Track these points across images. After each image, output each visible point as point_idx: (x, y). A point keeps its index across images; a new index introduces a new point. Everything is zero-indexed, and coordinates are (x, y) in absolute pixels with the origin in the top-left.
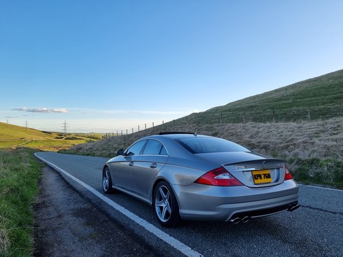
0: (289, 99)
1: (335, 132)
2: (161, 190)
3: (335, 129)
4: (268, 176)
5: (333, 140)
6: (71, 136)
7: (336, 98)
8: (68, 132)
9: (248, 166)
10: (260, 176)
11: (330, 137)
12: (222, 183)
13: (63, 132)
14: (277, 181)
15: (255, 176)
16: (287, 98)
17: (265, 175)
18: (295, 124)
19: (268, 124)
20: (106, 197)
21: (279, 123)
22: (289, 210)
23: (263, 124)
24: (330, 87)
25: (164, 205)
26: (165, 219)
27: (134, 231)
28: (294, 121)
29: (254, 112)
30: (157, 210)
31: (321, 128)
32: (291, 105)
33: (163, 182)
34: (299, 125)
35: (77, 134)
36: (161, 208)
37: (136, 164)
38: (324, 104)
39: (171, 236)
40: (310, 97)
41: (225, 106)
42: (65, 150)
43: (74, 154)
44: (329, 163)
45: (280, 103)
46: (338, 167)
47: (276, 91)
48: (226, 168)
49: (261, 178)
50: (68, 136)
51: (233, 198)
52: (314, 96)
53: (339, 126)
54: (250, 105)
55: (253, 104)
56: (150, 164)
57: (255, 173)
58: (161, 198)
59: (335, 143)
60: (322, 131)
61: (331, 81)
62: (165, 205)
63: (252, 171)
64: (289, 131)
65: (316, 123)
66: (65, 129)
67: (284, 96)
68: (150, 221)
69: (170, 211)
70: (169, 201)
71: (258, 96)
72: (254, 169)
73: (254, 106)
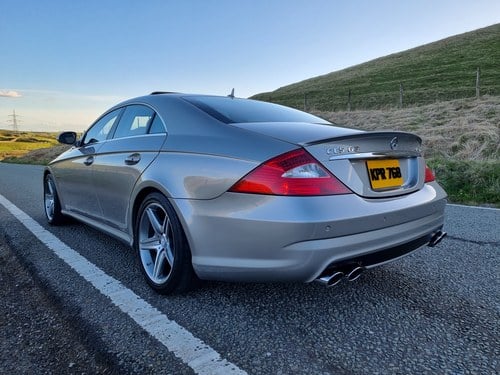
0: (364, 82)
1: (440, 122)
2: (151, 213)
3: (439, 117)
4: (396, 173)
5: (437, 133)
6: (27, 137)
7: (429, 80)
8: (21, 130)
9: (362, 145)
10: (381, 172)
11: (433, 129)
12: (301, 189)
13: (12, 129)
14: (412, 183)
15: (373, 171)
16: (362, 79)
17: (391, 170)
18: (380, 112)
19: (340, 112)
20: (48, 233)
21: (357, 111)
22: (431, 245)
23: (333, 113)
24: (420, 65)
25: (158, 247)
26: (159, 277)
27: (80, 310)
28: (379, 108)
29: (316, 100)
30: (144, 256)
31: (419, 116)
32: (367, 90)
33: (153, 195)
34: (385, 113)
35: (38, 134)
36: (153, 253)
37: (98, 161)
38: (412, 88)
39: (170, 319)
40: (393, 79)
41: (274, 92)
42: (14, 158)
43: (29, 163)
44: (439, 166)
45: (353, 87)
46: (452, 170)
47: (347, 71)
48: (311, 150)
49: (384, 177)
50: (21, 137)
51: (329, 225)
52: (400, 78)
53: (445, 113)
54: (311, 90)
55: (315, 89)
56: (127, 156)
57: (373, 165)
58: (151, 233)
59: (440, 137)
60: (421, 121)
61: (421, 57)
62: (161, 245)
63: (367, 159)
64: (372, 122)
65: (410, 110)
66: (15, 125)
67: (358, 78)
68: (127, 282)
69: (171, 261)
70: (170, 236)
71: (320, 78)
72: (370, 155)
73: (316, 92)
